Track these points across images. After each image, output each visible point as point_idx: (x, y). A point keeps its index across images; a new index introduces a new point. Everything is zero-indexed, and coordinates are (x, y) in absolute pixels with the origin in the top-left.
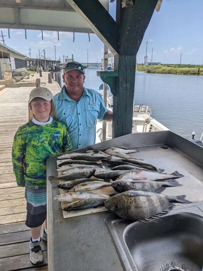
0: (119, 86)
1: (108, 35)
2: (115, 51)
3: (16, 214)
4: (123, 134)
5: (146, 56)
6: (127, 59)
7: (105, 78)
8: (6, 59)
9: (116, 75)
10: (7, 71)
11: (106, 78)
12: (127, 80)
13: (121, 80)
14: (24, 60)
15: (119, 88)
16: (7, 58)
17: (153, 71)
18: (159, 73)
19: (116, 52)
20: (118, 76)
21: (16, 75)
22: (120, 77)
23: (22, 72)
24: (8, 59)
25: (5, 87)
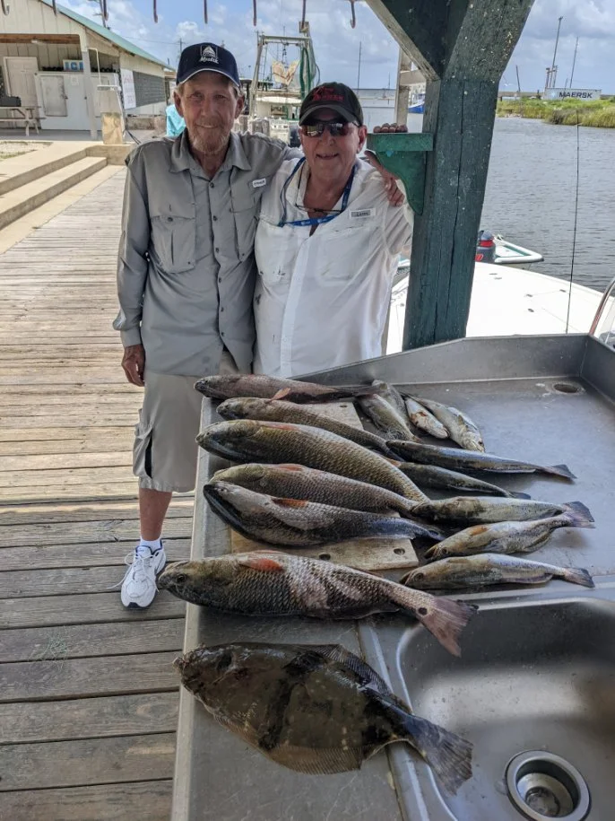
0: (434, 183)
1: (410, 11)
2: (428, 64)
3: (121, 541)
4: (436, 337)
5: (553, 67)
6: (466, 93)
7: (389, 155)
8: (108, 75)
9: (427, 146)
10: (109, 114)
11: (394, 155)
12: (463, 166)
13: (442, 162)
14: (161, 78)
15: (433, 190)
16: (110, 70)
17: (570, 119)
18: (589, 124)
19: (431, 68)
20: (431, 150)
21: (136, 127)
22: (440, 153)
23: (156, 116)
24: (116, 75)
25: (105, 163)
